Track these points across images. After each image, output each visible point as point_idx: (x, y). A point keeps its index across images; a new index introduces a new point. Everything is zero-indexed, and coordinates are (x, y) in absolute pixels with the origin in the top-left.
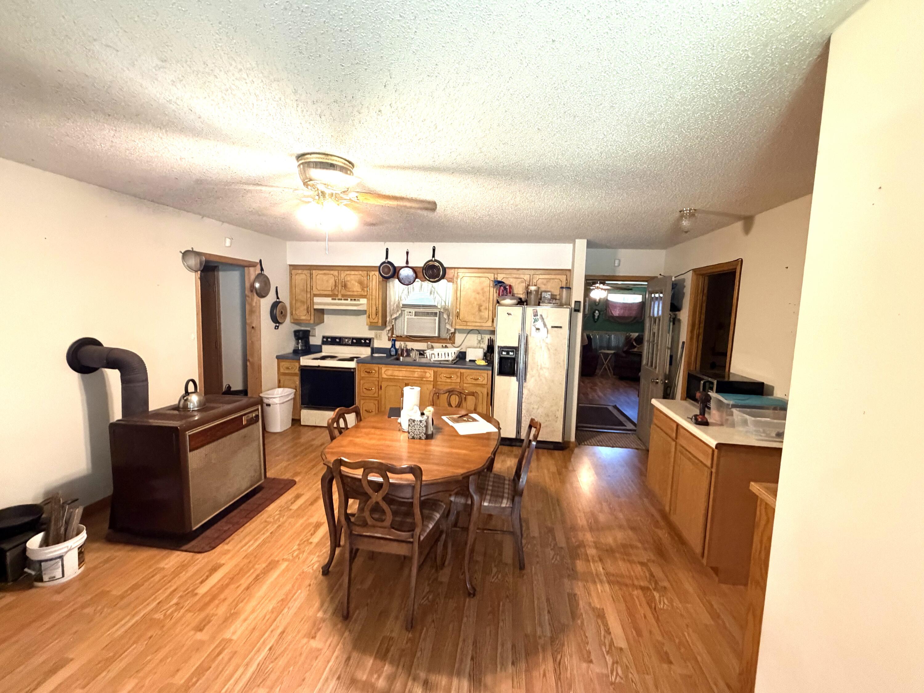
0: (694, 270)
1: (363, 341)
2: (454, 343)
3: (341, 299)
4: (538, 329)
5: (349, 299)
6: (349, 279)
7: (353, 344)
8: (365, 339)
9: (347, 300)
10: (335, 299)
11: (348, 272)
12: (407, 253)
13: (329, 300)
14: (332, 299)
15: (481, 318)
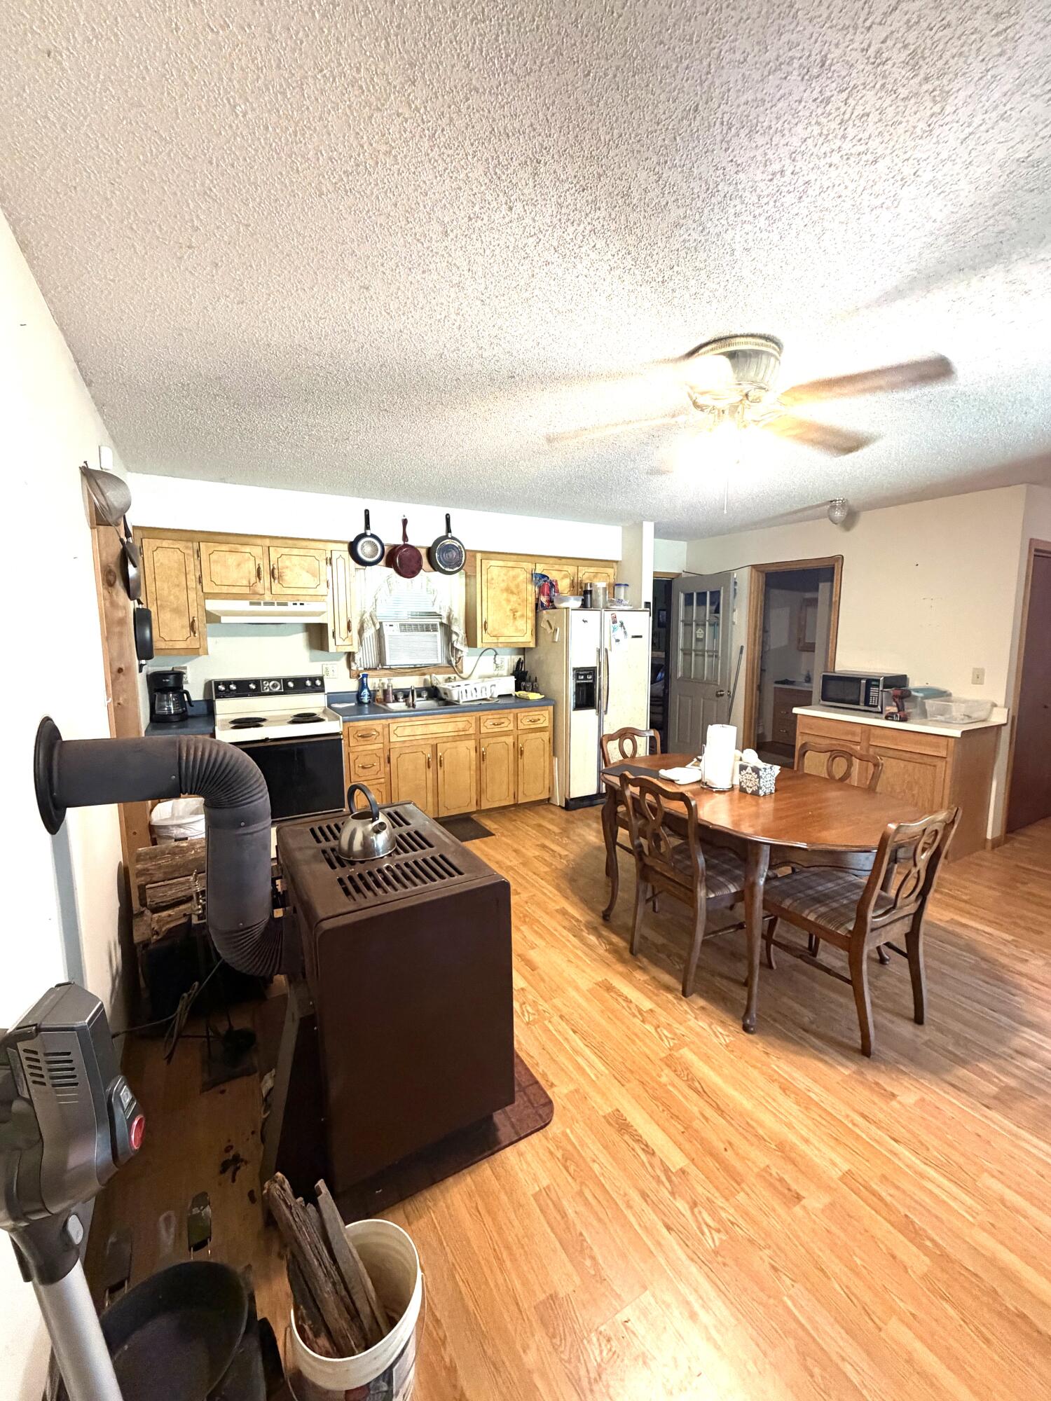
0: (753, 566)
1: (308, 683)
2: (462, 672)
3: (272, 604)
4: (618, 641)
5: (290, 604)
6: (288, 563)
7: (286, 691)
8: (313, 679)
9: (285, 604)
10: (259, 604)
11: (286, 551)
12: (405, 522)
13: (244, 605)
14: (252, 604)
15: (517, 630)
